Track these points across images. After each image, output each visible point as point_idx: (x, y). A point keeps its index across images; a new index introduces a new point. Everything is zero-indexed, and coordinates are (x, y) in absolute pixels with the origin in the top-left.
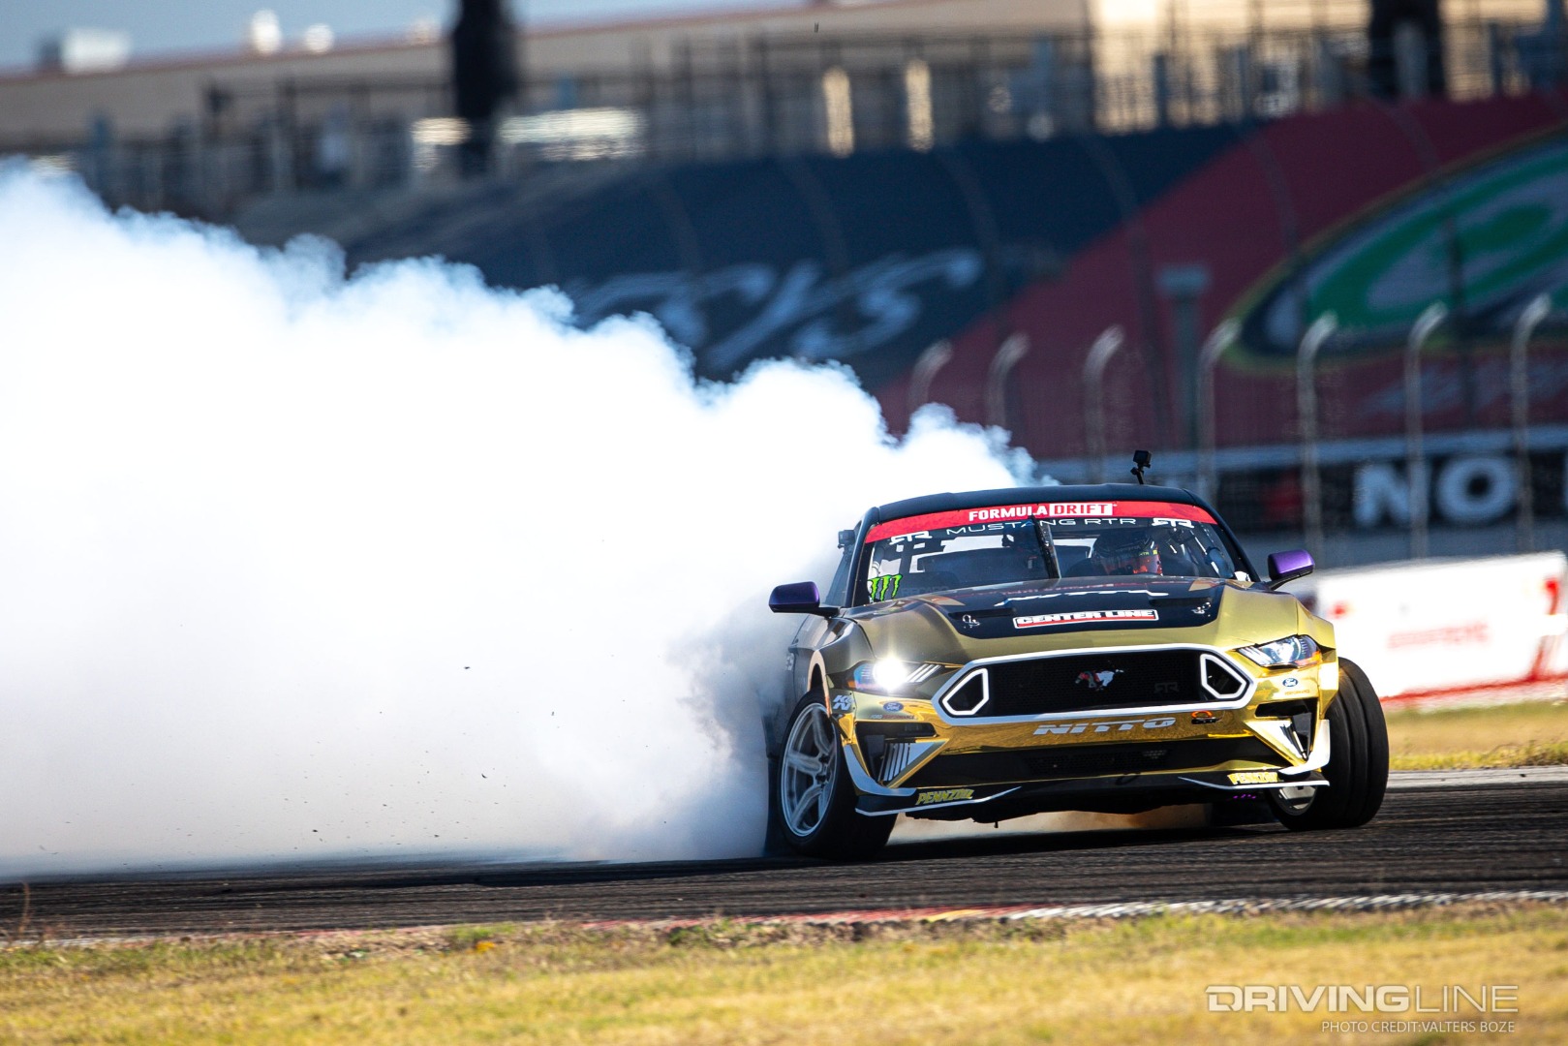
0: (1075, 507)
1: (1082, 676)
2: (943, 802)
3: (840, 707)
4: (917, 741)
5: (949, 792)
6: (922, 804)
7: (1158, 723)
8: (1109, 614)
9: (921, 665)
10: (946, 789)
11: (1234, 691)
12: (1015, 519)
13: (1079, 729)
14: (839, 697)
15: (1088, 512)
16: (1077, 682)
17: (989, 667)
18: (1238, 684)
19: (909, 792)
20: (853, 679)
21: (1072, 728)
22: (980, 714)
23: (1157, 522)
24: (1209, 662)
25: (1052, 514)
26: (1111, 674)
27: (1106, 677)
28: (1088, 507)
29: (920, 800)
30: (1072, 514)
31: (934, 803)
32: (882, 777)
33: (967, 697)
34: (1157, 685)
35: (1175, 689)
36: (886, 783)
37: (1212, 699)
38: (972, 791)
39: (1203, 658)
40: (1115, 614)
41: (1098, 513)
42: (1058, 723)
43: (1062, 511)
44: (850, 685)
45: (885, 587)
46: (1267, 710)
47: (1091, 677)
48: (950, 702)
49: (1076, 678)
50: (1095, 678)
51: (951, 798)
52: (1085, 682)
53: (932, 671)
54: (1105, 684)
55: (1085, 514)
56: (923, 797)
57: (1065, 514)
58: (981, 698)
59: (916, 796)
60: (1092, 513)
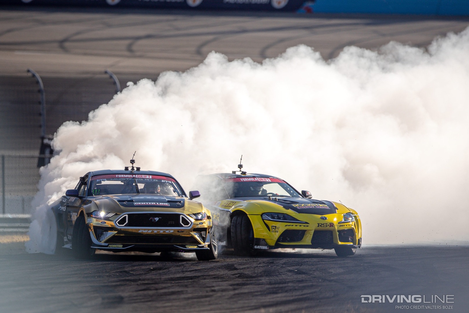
0: (142, 176)
1: (151, 218)
2: (115, 247)
3: (89, 222)
4: (109, 232)
5: (117, 245)
6: (109, 247)
7: (169, 231)
8: (157, 203)
9: (110, 213)
10: (116, 244)
11: (188, 225)
12: (128, 178)
13: (150, 232)
14: (89, 219)
15: (146, 177)
16: (150, 220)
17: (128, 215)
18: (189, 223)
19: (107, 244)
20: (92, 215)
21: (148, 231)
22: (125, 226)
23: (163, 181)
24: (182, 217)
25: (137, 177)
26: (158, 218)
27: (157, 219)
28: (146, 176)
29: (109, 246)
30: (142, 177)
31: (113, 247)
32: (100, 240)
33: (122, 222)
34: (169, 222)
35: (173, 223)
36: (101, 241)
37: (182, 226)
38: (122, 245)
39: (181, 216)
40: (159, 203)
41: (148, 178)
42: (145, 230)
43: (139, 177)
44: (91, 216)
45: (96, 192)
46: (196, 230)
47: (153, 219)
48: (118, 222)
49: (149, 219)
50: (154, 219)
51: (117, 247)
52: (152, 220)
53: (113, 214)
54: (156, 221)
55: (145, 178)
56: (110, 246)
57: (140, 177)
58: (125, 222)
59: (108, 245)
60: (147, 177)
